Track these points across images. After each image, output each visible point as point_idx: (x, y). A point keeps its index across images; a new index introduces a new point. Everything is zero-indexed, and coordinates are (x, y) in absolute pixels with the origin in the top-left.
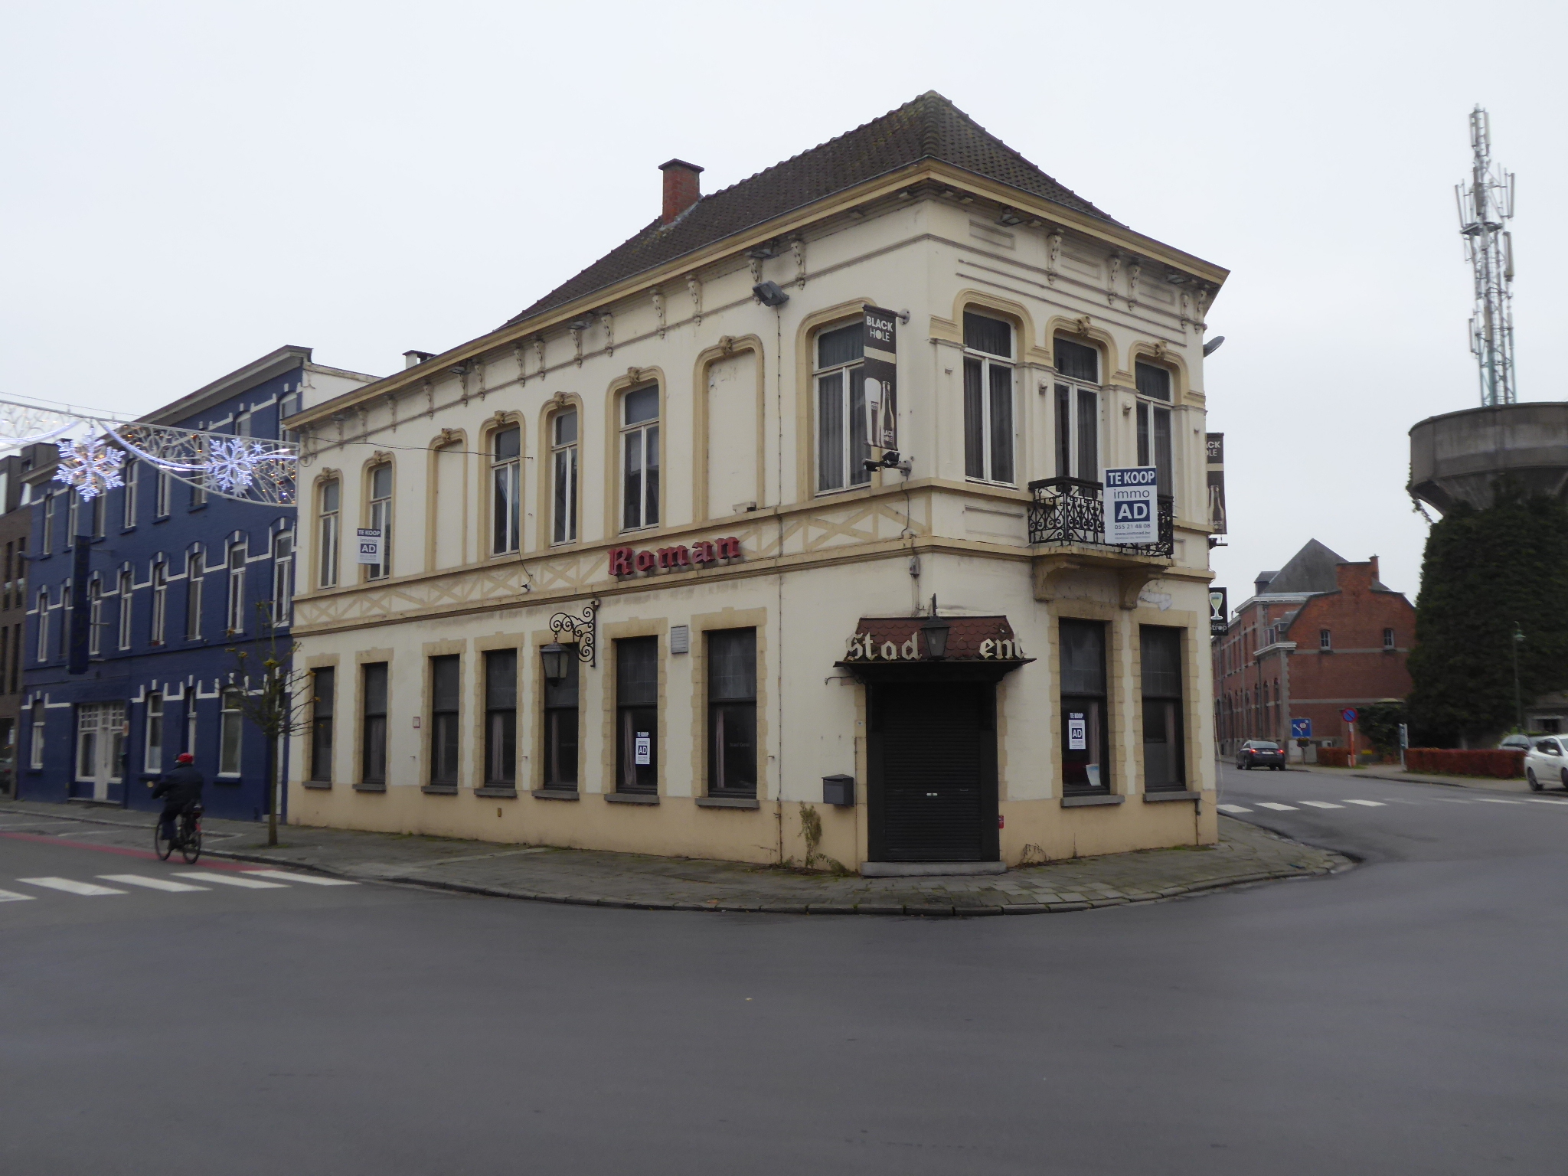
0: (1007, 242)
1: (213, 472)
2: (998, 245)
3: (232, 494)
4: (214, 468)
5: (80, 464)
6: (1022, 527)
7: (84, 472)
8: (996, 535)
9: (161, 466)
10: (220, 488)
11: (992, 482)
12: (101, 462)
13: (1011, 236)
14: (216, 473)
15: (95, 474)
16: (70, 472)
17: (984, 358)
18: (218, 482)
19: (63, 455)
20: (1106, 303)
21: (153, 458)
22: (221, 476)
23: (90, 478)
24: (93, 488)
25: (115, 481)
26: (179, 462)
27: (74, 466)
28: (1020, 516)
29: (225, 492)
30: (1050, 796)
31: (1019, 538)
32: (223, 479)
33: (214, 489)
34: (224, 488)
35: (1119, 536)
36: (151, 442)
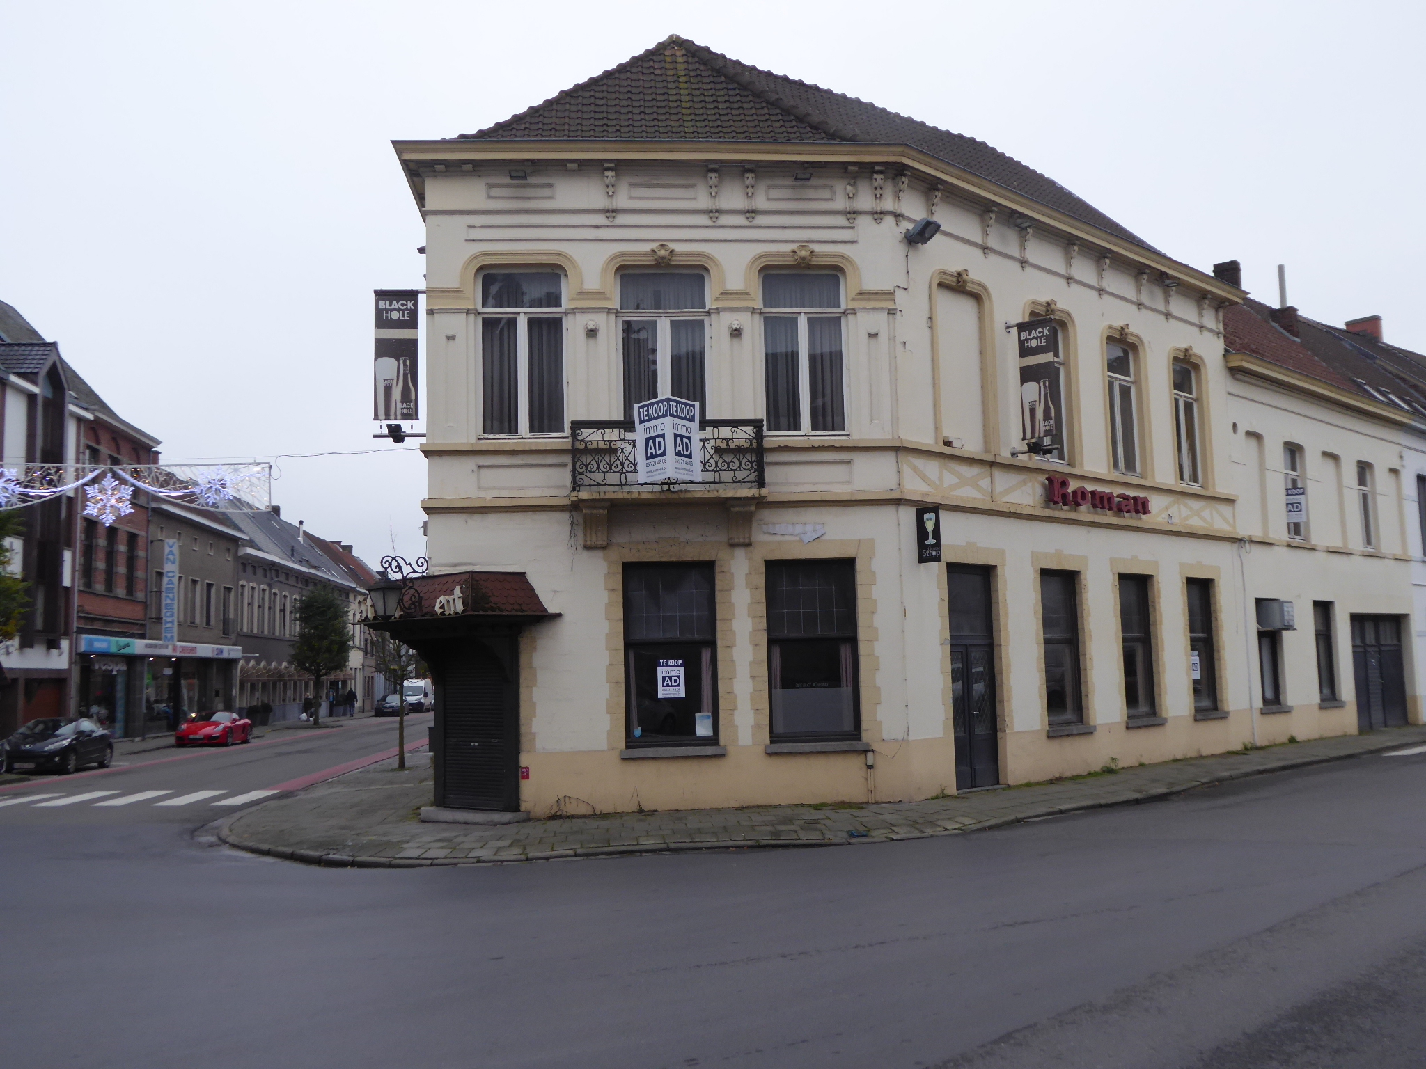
0: (546, 192)
1: (201, 493)
2: (529, 198)
3: (217, 507)
4: (202, 491)
5: (102, 500)
6: (565, 477)
7: (105, 506)
8: (522, 488)
9: (161, 494)
10: (207, 504)
11: (530, 435)
12: (116, 497)
13: (550, 186)
14: (203, 494)
15: (112, 506)
16: (94, 507)
17: (519, 313)
18: (206, 500)
19: (89, 496)
20: (709, 223)
21: (154, 489)
22: (208, 495)
23: (108, 509)
24: (111, 516)
25: (127, 509)
26: (174, 489)
27: (97, 502)
28: (564, 465)
29: (212, 507)
30: (604, 746)
31: (559, 487)
32: (209, 497)
33: (203, 506)
34: (210, 504)
35: (649, 474)
36: (153, 477)
